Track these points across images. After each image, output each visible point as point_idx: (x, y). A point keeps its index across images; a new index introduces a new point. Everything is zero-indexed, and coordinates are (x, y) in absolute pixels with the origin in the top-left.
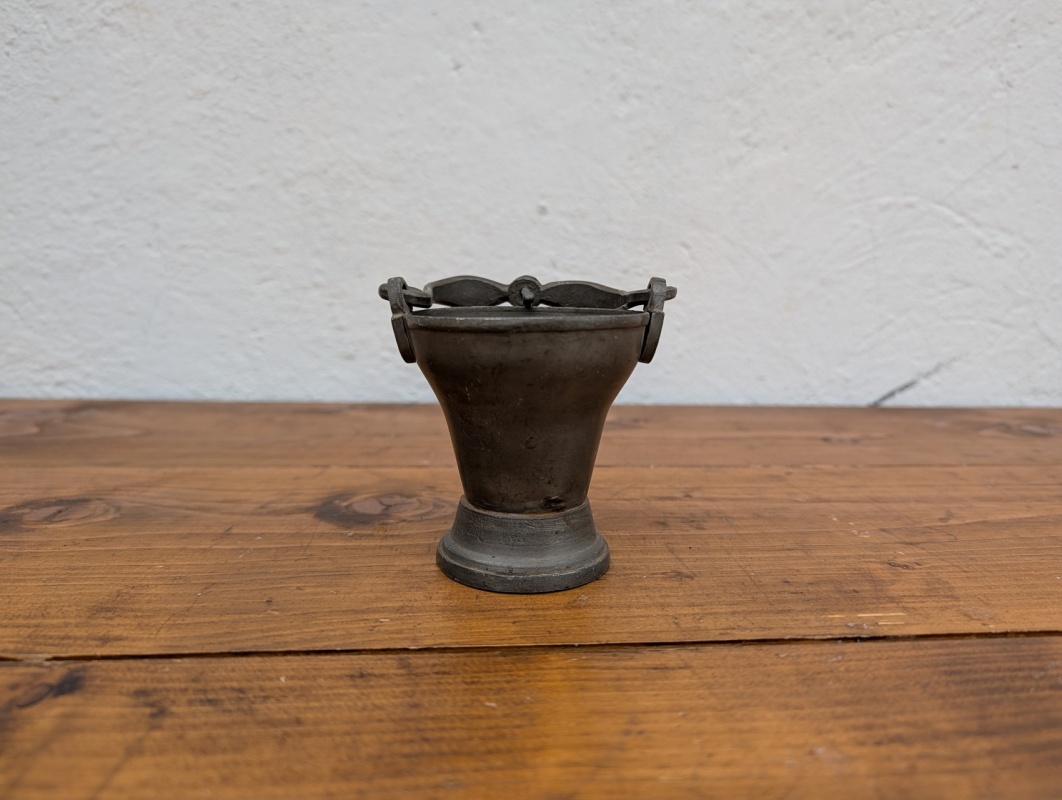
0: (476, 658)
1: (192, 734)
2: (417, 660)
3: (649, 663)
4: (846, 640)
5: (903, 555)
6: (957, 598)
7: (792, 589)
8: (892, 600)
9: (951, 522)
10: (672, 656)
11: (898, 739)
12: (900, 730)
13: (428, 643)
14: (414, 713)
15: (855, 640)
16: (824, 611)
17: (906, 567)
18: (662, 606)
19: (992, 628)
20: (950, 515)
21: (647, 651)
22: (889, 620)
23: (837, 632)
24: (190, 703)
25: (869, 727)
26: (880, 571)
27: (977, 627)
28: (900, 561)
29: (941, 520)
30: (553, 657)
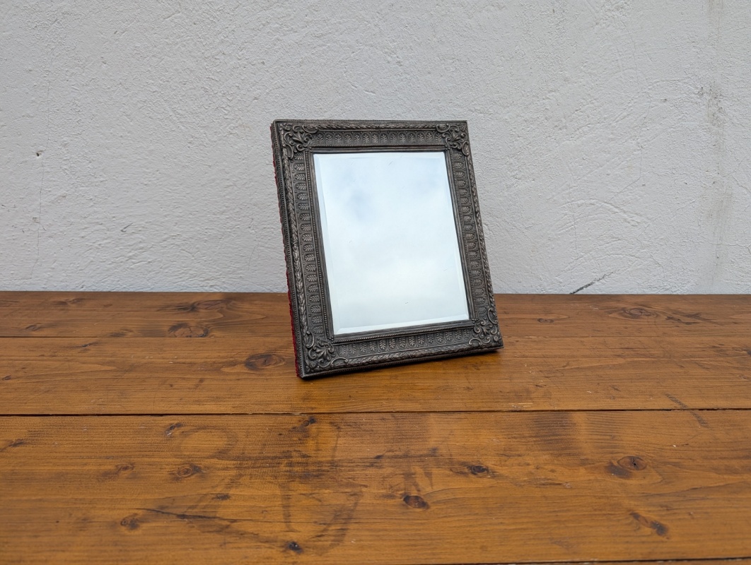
0: (412, 414)
1: (349, 433)
2: (396, 415)
3: (456, 417)
4: (512, 411)
5: (541, 382)
6: (550, 398)
7: (502, 394)
8: (531, 399)
9: (566, 368)
10: (463, 415)
11: (515, 438)
12: (516, 436)
13: (398, 410)
14: (398, 429)
15: (515, 411)
16: (509, 402)
17: (541, 387)
18: (462, 399)
19: (556, 408)
20: (568, 364)
21: (456, 413)
22: (527, 405)
23: (510, 409)
24: (345, 426)
25: (508, 435)
26: (532, 388)
27: (552, 408)
28: (540, 384)
29: (564, 366)
30: (431, 414)
